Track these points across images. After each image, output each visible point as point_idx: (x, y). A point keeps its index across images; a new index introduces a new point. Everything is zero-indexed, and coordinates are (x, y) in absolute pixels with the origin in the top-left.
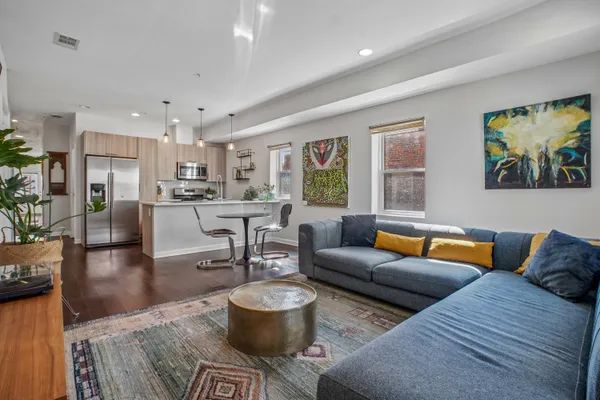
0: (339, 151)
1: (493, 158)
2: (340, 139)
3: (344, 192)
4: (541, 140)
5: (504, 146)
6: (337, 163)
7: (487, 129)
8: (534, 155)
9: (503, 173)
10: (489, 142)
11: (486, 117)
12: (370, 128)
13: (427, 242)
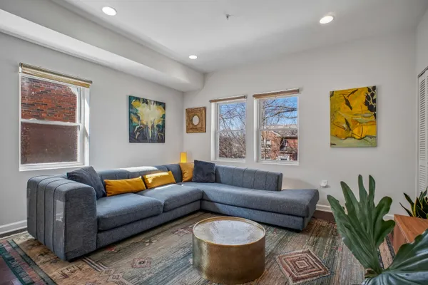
1: (134, 124)
4: (152, 119)
5: (139, 118)
7: (131, 106)
8: (150, 125)
9: (138, 133)
10: (132, 114)
11: (131, 98)
12: (22, 65)
13: (144, 179)
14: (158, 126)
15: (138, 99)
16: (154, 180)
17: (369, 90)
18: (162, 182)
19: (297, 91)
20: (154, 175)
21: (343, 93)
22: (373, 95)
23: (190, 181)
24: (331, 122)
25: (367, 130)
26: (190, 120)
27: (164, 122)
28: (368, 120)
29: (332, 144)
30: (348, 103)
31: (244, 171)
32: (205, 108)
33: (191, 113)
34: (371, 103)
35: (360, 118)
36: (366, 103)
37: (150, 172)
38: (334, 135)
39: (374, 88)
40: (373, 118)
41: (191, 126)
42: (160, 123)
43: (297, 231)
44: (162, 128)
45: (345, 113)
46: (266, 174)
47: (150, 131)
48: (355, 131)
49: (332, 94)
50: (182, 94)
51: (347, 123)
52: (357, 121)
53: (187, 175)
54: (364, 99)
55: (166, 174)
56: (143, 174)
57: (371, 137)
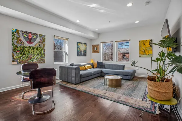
0: (40, 40)
2: (41, 35)
3: (43, 57)
4: (83, 49)
5: (80, 49)
6: (40, 45)
7: (77, 45)
9: (80, 53)
10: (78, 47)
11: (78, 43)
12: (55, 36)
13: (85, 67)
14: (84, 51)
15: (79, 43)
16: (87, 67)
17: (150, 41)
18: (89, 68)
19: (129, 40)
20: (87, 66)
21: (142, 41)
22: (151, 42)
23: (96, 68)
24: (139, 50)
25: (150, 52)
26: (93, 49)
27: (86, 49)
28: (150, 49)
29: (140, 56)
30: (144, 44)
31: (113, 65)
32: (99, 45)
33: (94, 46)
34: (151, 44)
35: (148, 49)
36: (150, 44)
37: (86, 65)
38: (140, 54)
39: (152, 40)
40: (151, 49)
41: (94, 51)
42: (85, 50)
43: (129, 80)
44: (85, 51)
45: (143, 47)
46: (120, 66)
47: (83, 52)
48: (146, 52)
49: (140, 41)
50: (91, 40)
51: (144, 50)
52: (147, 50)
53: (95, 66)
54: (149, 43)
55: (89, 65)
56: (84, 65)
57: (151, 54)
